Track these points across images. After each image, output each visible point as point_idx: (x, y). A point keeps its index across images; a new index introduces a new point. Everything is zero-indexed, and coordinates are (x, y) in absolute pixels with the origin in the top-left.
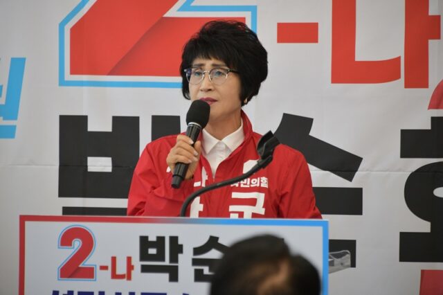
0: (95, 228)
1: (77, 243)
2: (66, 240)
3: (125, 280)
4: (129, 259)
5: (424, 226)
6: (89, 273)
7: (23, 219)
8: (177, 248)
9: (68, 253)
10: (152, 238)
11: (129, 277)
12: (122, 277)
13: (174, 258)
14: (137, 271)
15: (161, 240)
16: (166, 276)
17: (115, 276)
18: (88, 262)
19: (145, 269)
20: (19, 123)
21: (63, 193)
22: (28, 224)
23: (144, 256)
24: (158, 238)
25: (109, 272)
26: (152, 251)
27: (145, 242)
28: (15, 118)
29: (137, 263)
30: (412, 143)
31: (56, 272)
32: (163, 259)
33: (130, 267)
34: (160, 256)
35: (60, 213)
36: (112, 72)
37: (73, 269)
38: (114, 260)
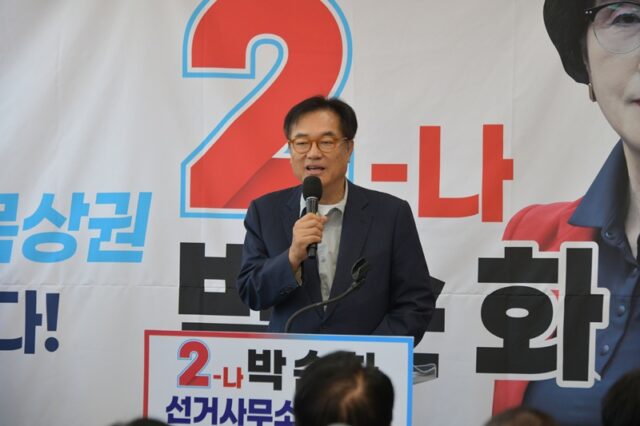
0: (210, 342)
1: (194, 355)
2: (184, 352)
3: (235, 388)
4: (239, 370)
5: (498, 342)
6: (204, 382)
7: (148, 333)
8: (280, 360)
9: (185, 364)
10: (259, 352)
11: (239, 386)
12: (232, 385)
13: (278, 370)
14: (245, 380)
15: (267, 353)
16: (271, 385)
17: (226, 384)
18: (204, 372)
19: (253, 379)
20: (146, 249)
21: (183, 310)
22: (152, 338)
23: (252, 367)
24: (265, 351)
25: (221, 381)
26: (259, 363)
27: (252, 355)
28: (142, 245)
29: (246, 373)
30: (488, 270)
31: (175, 381)
32: (269, 371)
33: (240, 377)
34: (266, 368)
35: (179, 329)
36: (227, 206)
37: (190, 378)
38: (226, 370)
